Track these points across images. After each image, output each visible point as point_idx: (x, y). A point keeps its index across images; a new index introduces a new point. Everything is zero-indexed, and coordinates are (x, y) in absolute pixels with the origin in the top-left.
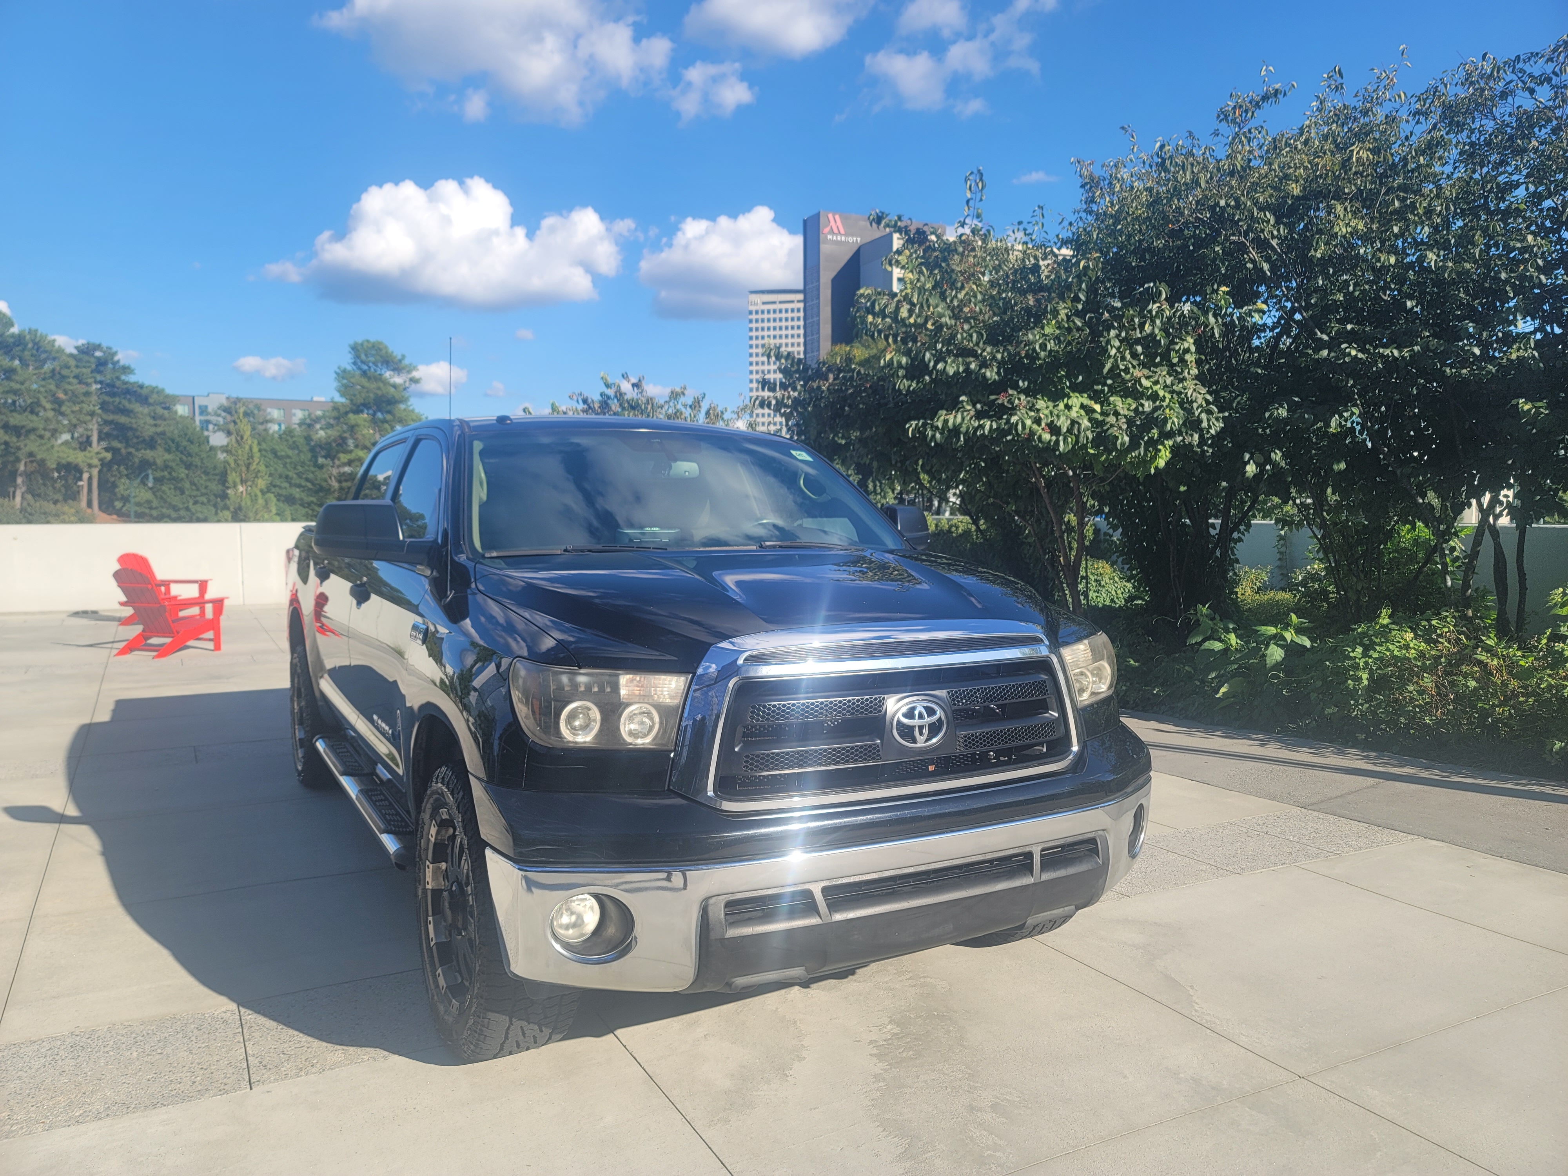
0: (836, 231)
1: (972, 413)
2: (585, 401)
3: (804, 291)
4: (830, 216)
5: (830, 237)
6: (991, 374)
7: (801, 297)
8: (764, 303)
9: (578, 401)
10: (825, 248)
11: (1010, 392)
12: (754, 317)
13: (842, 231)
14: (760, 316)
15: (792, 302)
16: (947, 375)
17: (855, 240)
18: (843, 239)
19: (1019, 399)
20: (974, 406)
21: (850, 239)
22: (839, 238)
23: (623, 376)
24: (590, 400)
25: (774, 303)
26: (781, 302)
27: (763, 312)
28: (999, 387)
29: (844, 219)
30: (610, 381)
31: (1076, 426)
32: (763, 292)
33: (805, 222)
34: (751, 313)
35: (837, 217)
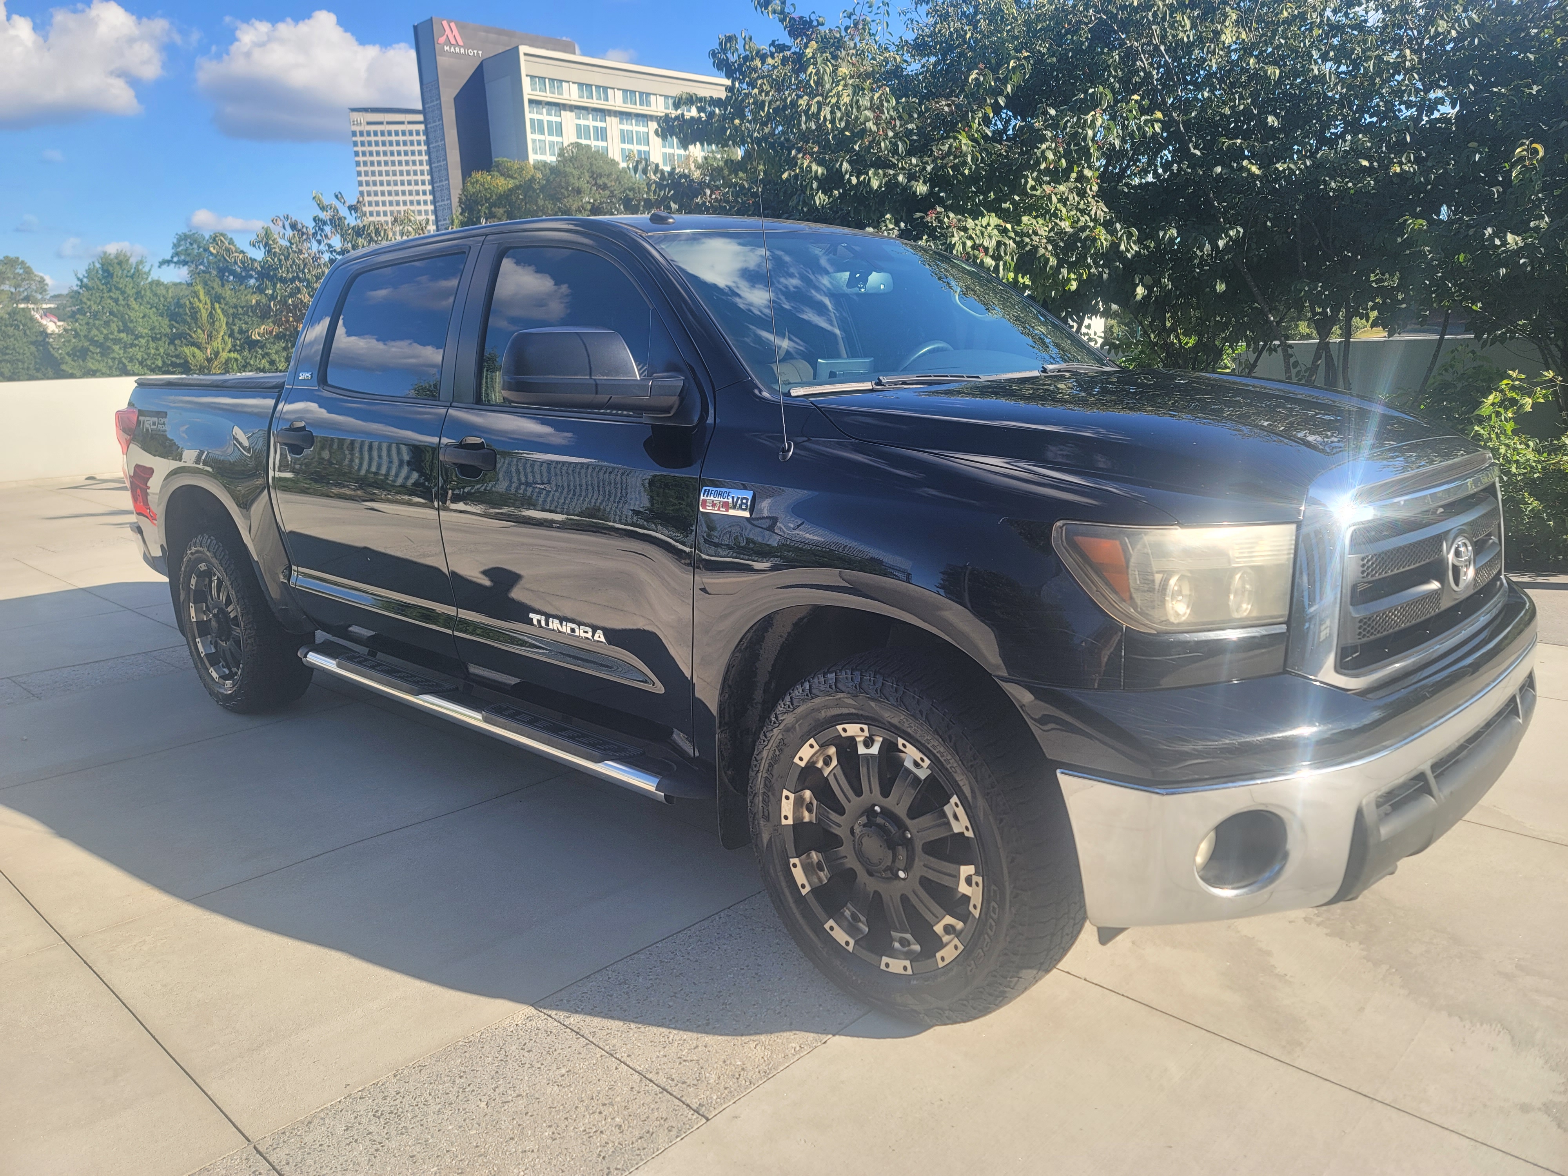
0: (453, 42)
1: (896, 232)
2: (293, 226)
3: (423, 112)
4: (445, 23)
5: (447, 48)
6: (921, 188)
7: (420, 118)
8: (369, 123)
9: (284, 227)
10: (442, 60)
11: (939, 209)
12: (358, 139)
13: (461, 43)
14: (366, 139)
15: (402, 123)
16: (871, 189)
17: (476, 54)
18: (462, 51)
19: (948, 217)
20: (897, 224)
21: (471, 52)
22: (457, 50)
23: (337, 197)
24: (299, 226)
25: (381, 123)
26: (388, 123)
27: (369, 134)
28: (927, 203)
29: (461, 28)
30: (326, 202)
31: (1003, 247)
32: (366, 110)
33: (415, 28)
34: (354, 134)
35: (453, 25)
